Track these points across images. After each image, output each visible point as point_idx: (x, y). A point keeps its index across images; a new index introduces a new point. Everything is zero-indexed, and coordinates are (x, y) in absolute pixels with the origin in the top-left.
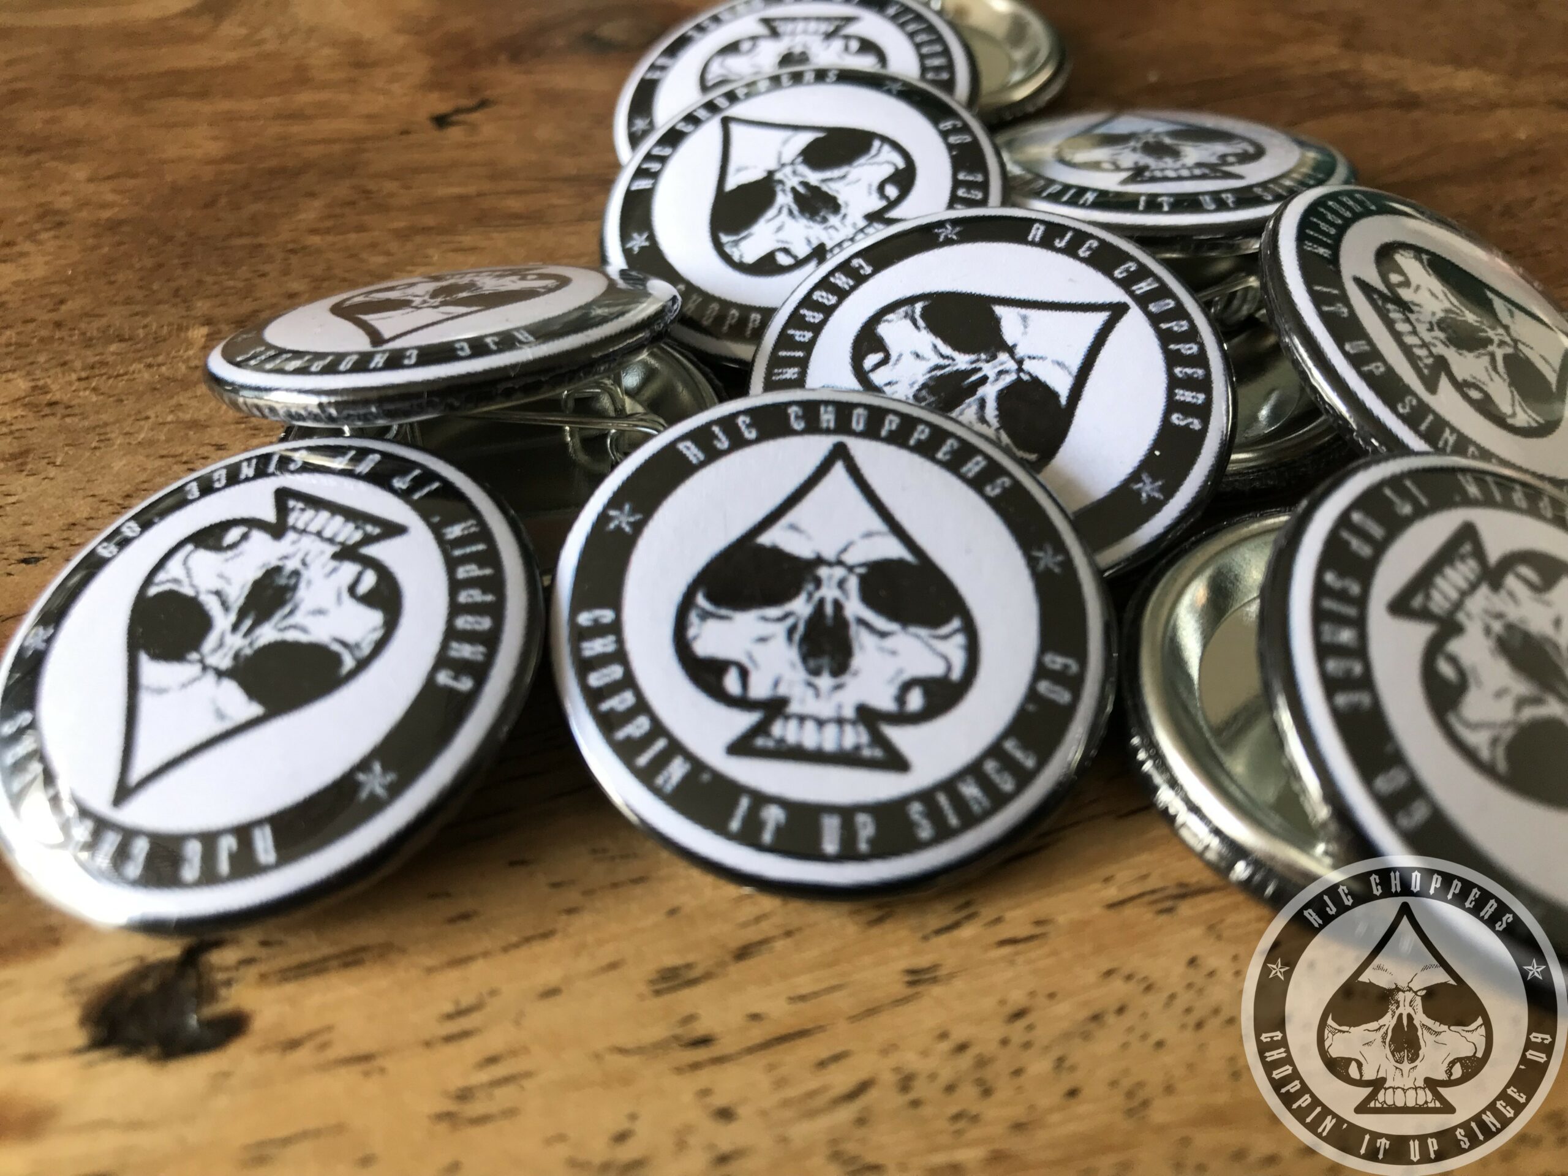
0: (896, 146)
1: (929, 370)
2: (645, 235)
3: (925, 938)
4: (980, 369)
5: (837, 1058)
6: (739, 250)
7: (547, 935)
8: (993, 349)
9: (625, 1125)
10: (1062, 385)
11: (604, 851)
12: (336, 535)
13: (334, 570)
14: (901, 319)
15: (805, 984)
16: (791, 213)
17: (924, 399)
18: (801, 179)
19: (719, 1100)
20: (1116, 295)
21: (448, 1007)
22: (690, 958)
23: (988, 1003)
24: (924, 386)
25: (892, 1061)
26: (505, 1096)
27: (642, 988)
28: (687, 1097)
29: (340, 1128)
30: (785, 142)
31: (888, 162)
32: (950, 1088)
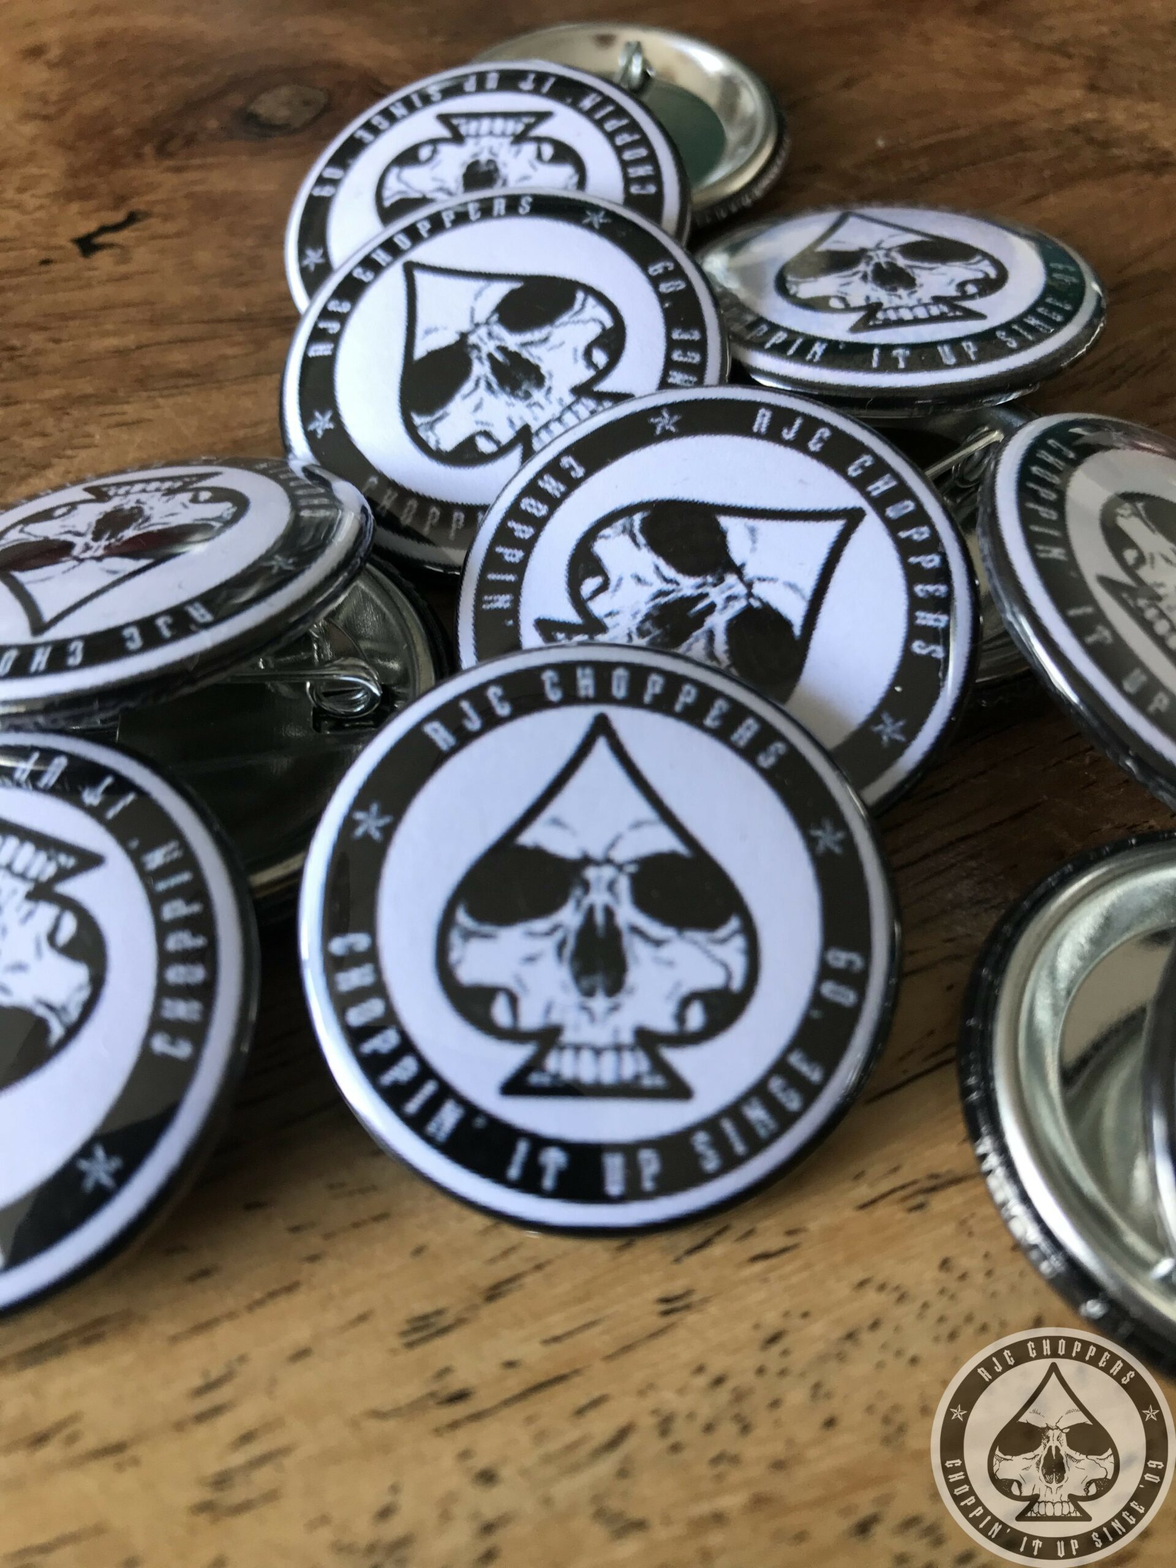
0: (603, 300)
1: (652, 597)
2: (329, 415)
3: (678, 1260)
4: (706, 595)
5: (596, 1403)
6: (435, 435)
7: (291, 1288)
8: (720, 570)
9: (387, 1499)
10: (794, 611)
11: (342, 1185)
12: (27, 868)
13: (30, 914)
14: (619, 535)
15: (558, 1323)
16: (489, 386)
17: (648, 633)
18: (498, 343)
19: (480, 1462)
20: (849, 498)
21: (197, 1382)
22: (441, 1303)
23: (743, 1329)
24: (648, 617)
25: (650, 1402)
26: (264, 1477)
27: (396, 1342)
28: (448, 1460)
29: (99, 1530)
30: (478, 295)
31: (594, 320)
32: (709, 1428)
